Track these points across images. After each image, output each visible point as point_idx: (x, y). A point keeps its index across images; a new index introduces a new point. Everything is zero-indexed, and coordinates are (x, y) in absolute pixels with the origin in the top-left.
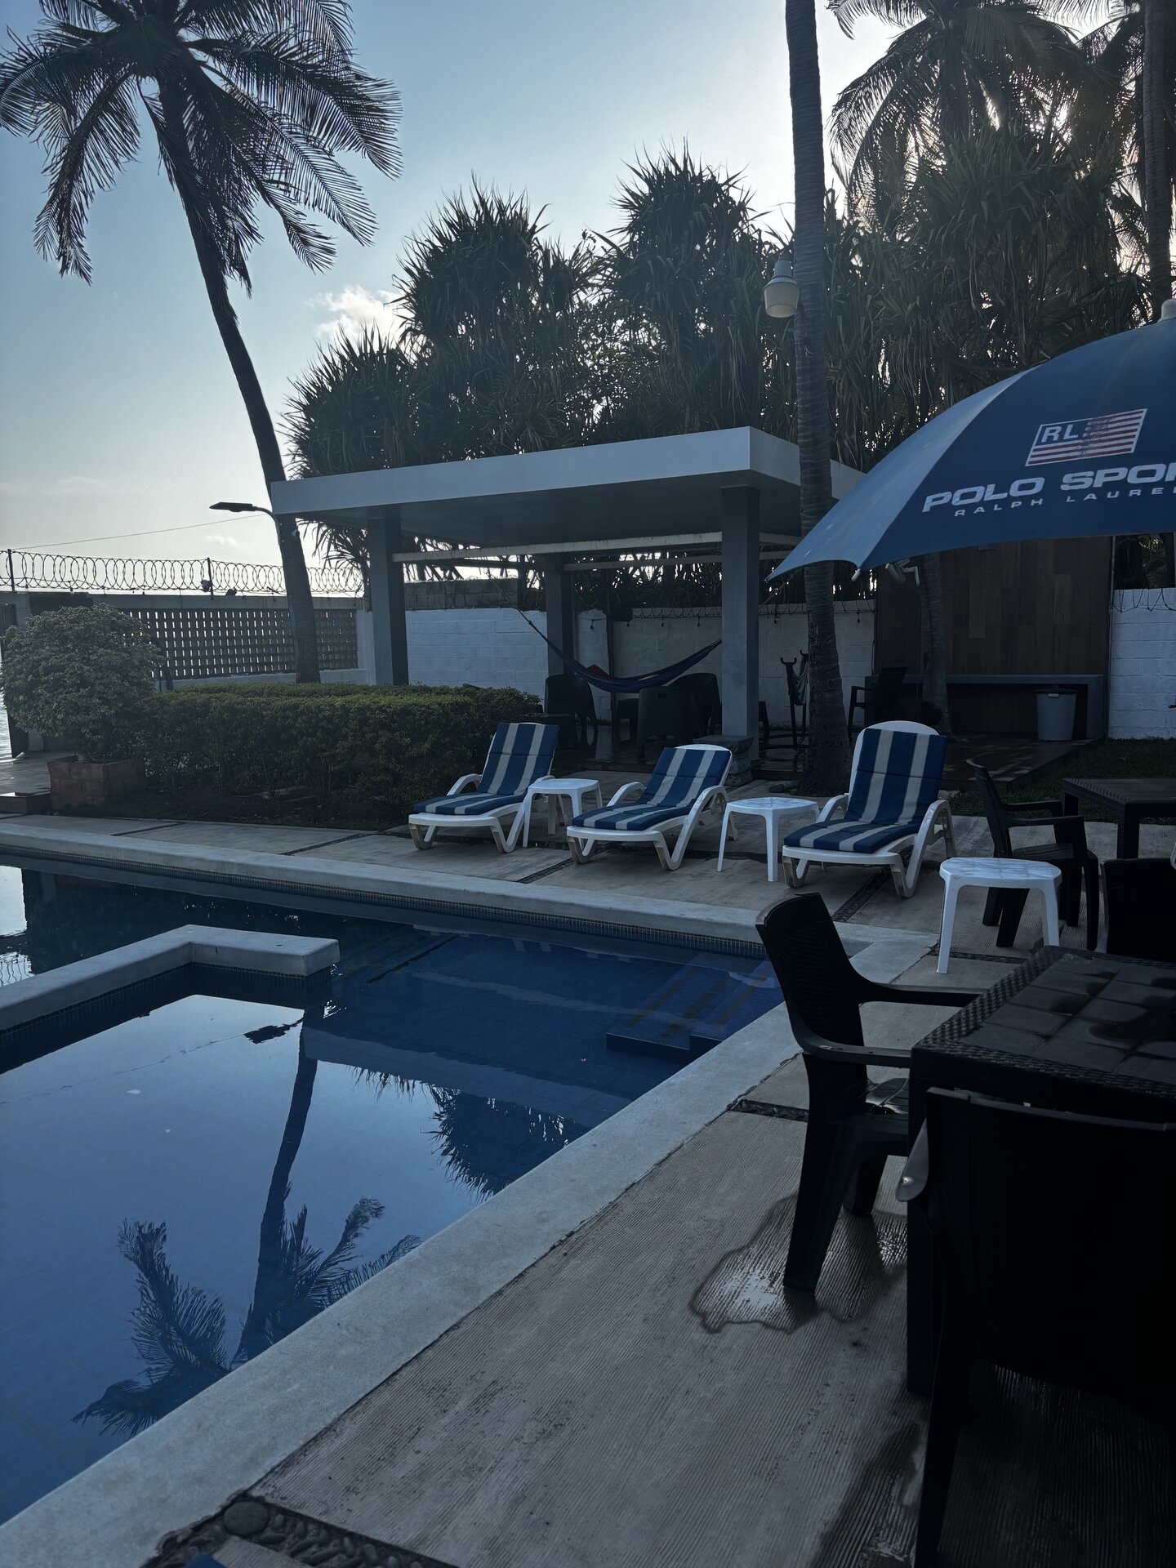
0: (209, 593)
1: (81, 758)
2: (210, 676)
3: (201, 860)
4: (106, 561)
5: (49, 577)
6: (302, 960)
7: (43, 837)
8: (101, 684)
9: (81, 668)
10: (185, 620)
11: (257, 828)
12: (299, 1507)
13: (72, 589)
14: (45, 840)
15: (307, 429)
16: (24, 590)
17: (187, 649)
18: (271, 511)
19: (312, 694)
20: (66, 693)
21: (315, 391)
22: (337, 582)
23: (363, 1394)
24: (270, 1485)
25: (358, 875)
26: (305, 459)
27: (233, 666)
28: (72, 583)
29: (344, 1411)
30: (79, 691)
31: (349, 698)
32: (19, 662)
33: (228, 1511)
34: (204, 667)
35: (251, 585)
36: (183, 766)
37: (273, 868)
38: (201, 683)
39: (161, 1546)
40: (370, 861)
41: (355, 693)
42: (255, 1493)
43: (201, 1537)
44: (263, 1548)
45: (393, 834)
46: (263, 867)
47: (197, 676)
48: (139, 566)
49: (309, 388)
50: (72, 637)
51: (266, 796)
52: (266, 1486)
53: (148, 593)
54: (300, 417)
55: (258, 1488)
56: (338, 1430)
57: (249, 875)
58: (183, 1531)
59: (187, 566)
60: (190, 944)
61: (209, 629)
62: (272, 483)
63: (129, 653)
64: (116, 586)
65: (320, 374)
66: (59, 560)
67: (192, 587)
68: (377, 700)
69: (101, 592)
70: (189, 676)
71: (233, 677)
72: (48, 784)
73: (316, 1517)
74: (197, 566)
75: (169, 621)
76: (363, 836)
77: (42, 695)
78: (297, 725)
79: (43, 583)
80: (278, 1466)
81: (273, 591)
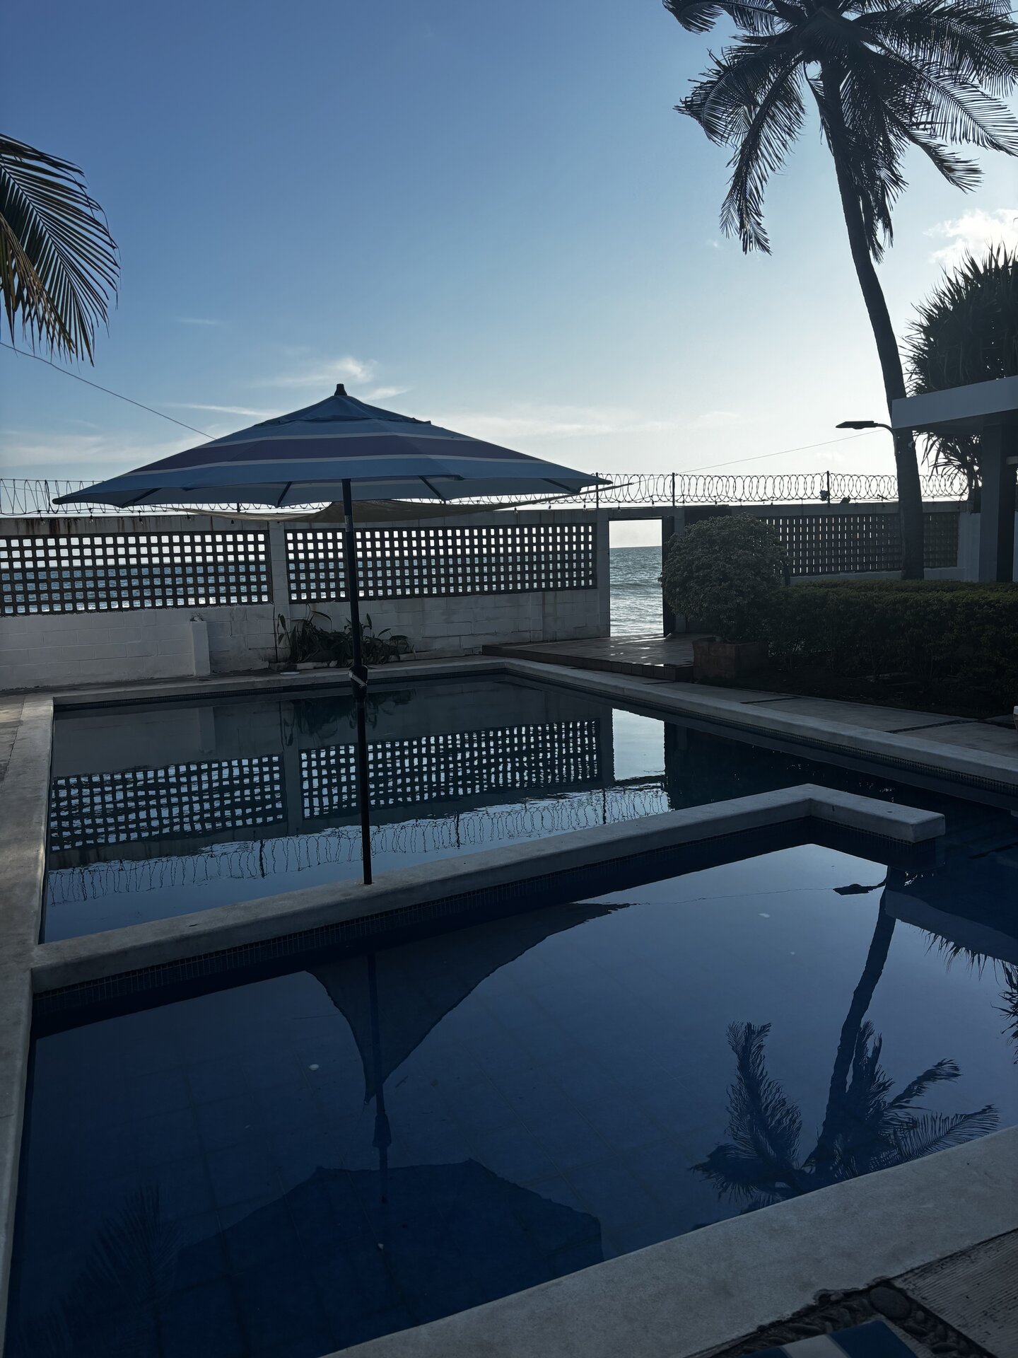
0: (826, 502)
1: (718, 639)
2: (822, 573)
3: (815, 730)
4: (744, 478)
5: (700, 493)
6: (911, 828)
7: (689, 700)
8: (738, 579)
9: (724, 566)
10: (804, 526)
11: (864, 707)
12: (939, 1312)
13: (716, 503)
14: (690, 702)
15: (926, 348)
16: (681, 504)
17: (804, 550)
18: (891, 426)
19: (918, 590)
20: (712, 586)
21: (937, 312)
22: (943, 488)
23: (996, 1234)
24: (910, 1283)
25: (960, 757)
26: (921, 377)
27: (842, 565)
28: (717, 497)
29: (978, 1242)
30: (720, 585)
31: (957, 593)
32: (678, 562)
33: (874, 1291)
34: (817, 566)
35: (863, 494)
36: (800, 649)
37: (879, 743)
38: (815, 579)
39: (817, 1298)
40: (973, 747)
41: (962, 589)
42: (898, 1284)
43: (851, 1303)
44: (907, 1334)
45: (993, 723)
46: (871, 742)
47: (811, 573)
48: (770, 481)
49: (932, 311)
50: (719, 541)
51: (871, 678)
52: (907, 1282)
53: (775, 503)
54: (919, 338)
55: (900, 1280)
56: (973, 1258)
57: (857, 747)
58: (836, 1293)
59: (809, 479)
60: (811, 800)
61: (823, 533)
62: (893, 401)
63: (762, 553)
64: (750, 499)
65: (943, 296)
66: (709, 479)
67: (812, 497)
68: (986, 595)
69: (738, 504)
70: (804, 573)
71: (842, 574)
72: (692, 659)
73: (955, 1326)
74: (818, 478)
75: (791, 526)
76: (963, 722)
77: (692, 587)
78: (905, 617)
79: (695, 499)
80: (918, 1268)
81: (883, 498)
